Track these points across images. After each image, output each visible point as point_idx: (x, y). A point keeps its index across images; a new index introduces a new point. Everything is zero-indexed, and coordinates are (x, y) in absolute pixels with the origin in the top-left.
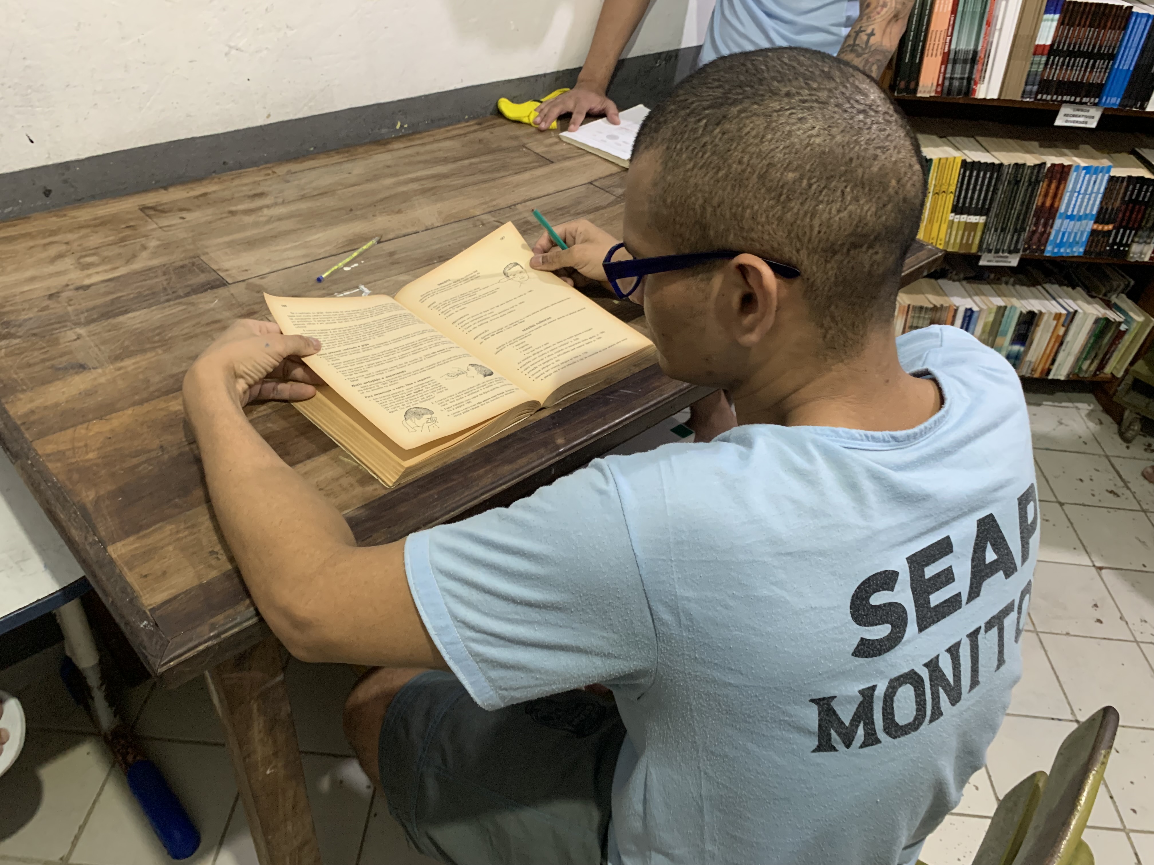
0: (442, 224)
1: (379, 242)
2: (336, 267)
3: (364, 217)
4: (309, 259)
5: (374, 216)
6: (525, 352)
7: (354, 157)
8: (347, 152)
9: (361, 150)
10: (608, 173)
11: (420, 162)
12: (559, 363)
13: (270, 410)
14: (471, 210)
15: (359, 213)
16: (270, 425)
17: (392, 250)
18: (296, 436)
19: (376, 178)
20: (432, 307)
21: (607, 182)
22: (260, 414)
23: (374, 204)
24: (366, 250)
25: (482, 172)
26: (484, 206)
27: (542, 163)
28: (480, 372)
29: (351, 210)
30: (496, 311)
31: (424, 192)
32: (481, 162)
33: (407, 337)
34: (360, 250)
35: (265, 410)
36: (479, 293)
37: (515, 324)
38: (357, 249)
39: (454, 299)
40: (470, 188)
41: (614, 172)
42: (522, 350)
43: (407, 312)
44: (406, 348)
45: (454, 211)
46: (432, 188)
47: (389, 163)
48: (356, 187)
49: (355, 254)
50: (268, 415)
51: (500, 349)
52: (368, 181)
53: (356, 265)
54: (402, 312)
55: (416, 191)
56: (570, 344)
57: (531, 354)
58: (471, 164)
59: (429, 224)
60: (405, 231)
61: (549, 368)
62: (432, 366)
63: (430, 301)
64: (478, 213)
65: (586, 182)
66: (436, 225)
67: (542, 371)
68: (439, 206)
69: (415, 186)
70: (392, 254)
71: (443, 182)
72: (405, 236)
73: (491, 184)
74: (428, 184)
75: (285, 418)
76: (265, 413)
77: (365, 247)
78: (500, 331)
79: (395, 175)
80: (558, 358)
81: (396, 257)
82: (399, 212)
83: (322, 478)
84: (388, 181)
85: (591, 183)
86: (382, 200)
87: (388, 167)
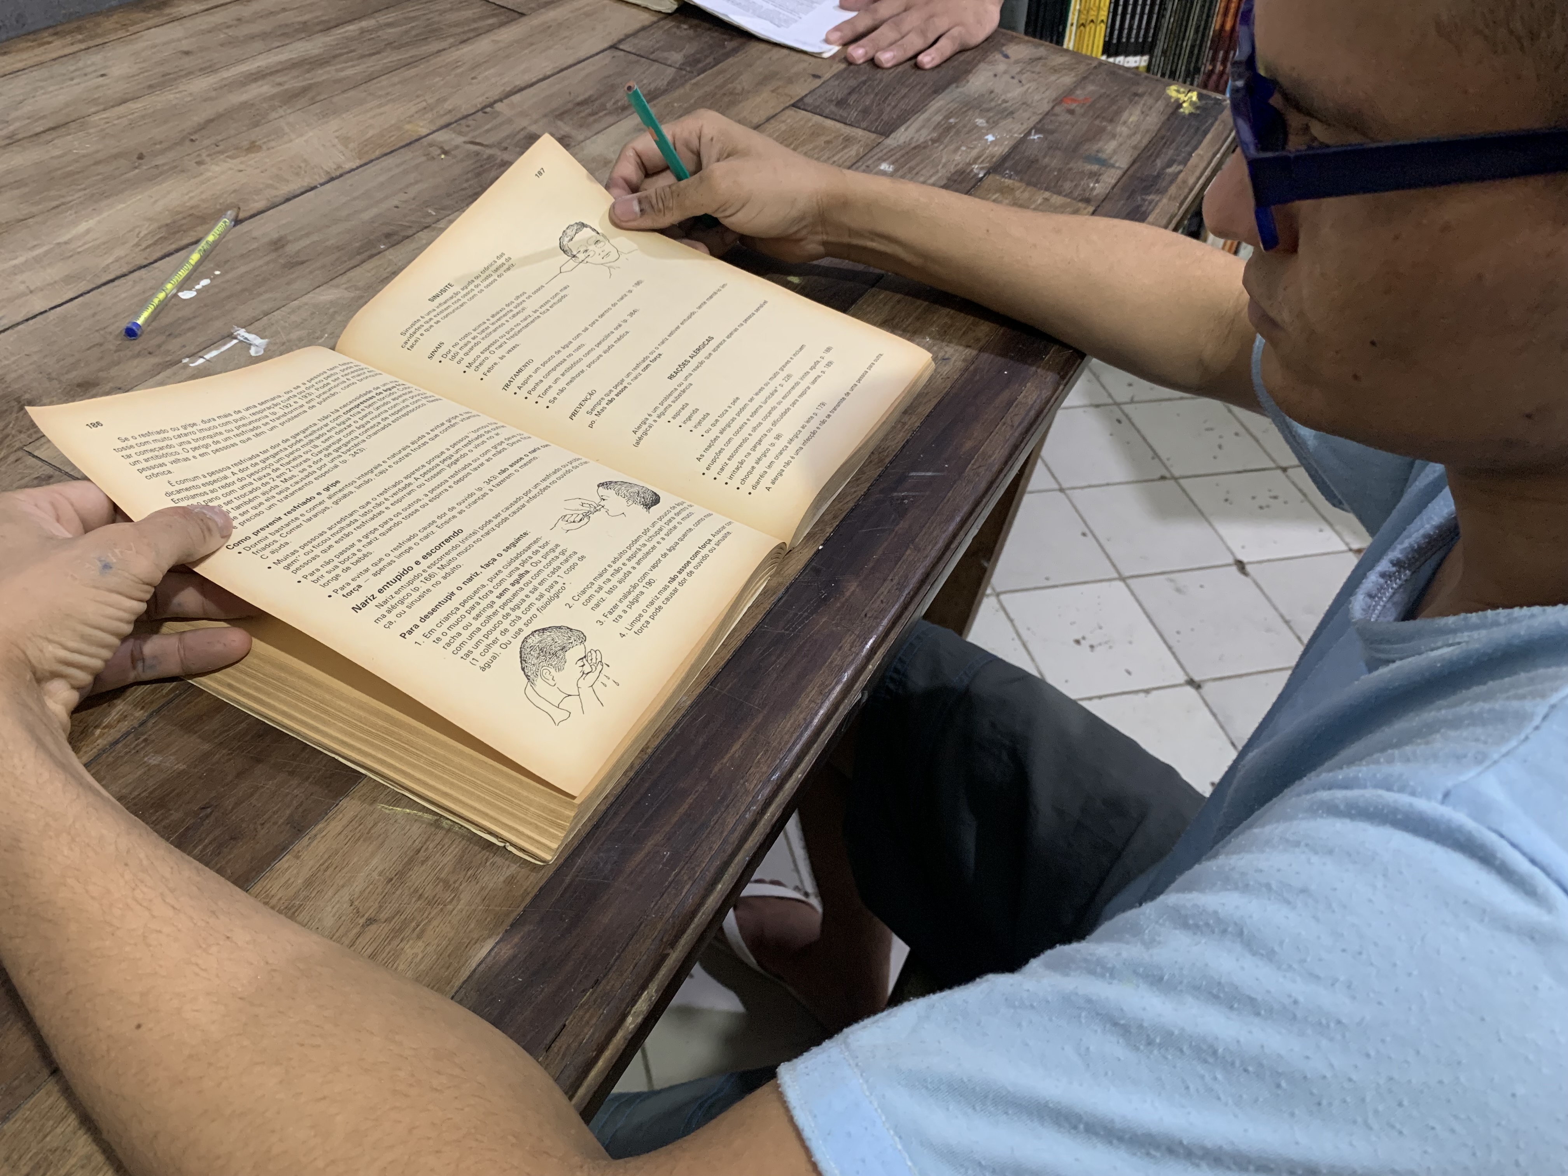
0: (358, 163)
1: (237, 222)
2: (162, 296)
3: (176, 169)
4: (83, 286)
5: (199, 163)
6: (701, 429)
7: (99, 41)
8: (79, 29)
9: (109, 23)
10: (637, 26)
11: (252, 37)
12: (783, 442)
13: (140, 714)
14: (408, 127)
15: (160, 160)
16: (154, 760)
17: (275, 236)
18: (240, 775)
19: (166, 81)
20: (438, 356)
21: (643, 43)
22: (114, 734)
23: (189, 138)
24: (216, 244)
25: (391, 45)
26: (429, 115)
27: (503, 18)
28: (629, 498)
29: (141, 157)
30: (589, 340)
31: (290, 98)
32: (380, 27)
33: (419, 442)
34: (203, 245)
35: (124, 717)
36: (531, 305)
37: (645, 364)
38: (197, 242)
39: (483, 329)
40: (384, 81)
41: (647, 23)
42: (691, 424)
43: (386, 378)
44: (430, 470)
45: (371, 133)
46: (305, 90)
47: (185, 45)
48: (131, 105)
49: (195, 257)
50: (136, 731)
51: (641, 432)
52: (152, 88)
53: (205, 282)
54: (378, 381)
55: (272, 97)
56: (782, 392)
57: (715, 431)
58: (363, 31)
59: (329, 165)
60: (285, 189)
61: (771, 456)
62: (517, 506)
63: (428, 342)
64: (424, 131)
65: (606, 45)
66: (348, 166)
67: (759, 469)
68: (334, 124)
69: (264, 88)
70: (278, 244)
71: (321, 75)
72: (288, 200)
73: (422, 68)
74: (292, 82)
75: (188, 726)
76: (125, 726)
77: (211, 238)
78: (621, 388)
79: (209, 69)
80: (776, 431)
81: (291, 249)
82: (253, 147)
83: (358, 885)
84: (201, 84)
85: (614, 47)
86: (201, 127)
87: (187, 53)
